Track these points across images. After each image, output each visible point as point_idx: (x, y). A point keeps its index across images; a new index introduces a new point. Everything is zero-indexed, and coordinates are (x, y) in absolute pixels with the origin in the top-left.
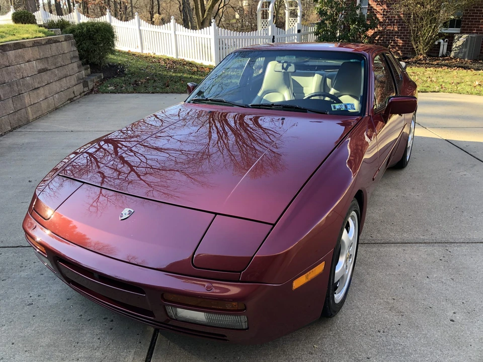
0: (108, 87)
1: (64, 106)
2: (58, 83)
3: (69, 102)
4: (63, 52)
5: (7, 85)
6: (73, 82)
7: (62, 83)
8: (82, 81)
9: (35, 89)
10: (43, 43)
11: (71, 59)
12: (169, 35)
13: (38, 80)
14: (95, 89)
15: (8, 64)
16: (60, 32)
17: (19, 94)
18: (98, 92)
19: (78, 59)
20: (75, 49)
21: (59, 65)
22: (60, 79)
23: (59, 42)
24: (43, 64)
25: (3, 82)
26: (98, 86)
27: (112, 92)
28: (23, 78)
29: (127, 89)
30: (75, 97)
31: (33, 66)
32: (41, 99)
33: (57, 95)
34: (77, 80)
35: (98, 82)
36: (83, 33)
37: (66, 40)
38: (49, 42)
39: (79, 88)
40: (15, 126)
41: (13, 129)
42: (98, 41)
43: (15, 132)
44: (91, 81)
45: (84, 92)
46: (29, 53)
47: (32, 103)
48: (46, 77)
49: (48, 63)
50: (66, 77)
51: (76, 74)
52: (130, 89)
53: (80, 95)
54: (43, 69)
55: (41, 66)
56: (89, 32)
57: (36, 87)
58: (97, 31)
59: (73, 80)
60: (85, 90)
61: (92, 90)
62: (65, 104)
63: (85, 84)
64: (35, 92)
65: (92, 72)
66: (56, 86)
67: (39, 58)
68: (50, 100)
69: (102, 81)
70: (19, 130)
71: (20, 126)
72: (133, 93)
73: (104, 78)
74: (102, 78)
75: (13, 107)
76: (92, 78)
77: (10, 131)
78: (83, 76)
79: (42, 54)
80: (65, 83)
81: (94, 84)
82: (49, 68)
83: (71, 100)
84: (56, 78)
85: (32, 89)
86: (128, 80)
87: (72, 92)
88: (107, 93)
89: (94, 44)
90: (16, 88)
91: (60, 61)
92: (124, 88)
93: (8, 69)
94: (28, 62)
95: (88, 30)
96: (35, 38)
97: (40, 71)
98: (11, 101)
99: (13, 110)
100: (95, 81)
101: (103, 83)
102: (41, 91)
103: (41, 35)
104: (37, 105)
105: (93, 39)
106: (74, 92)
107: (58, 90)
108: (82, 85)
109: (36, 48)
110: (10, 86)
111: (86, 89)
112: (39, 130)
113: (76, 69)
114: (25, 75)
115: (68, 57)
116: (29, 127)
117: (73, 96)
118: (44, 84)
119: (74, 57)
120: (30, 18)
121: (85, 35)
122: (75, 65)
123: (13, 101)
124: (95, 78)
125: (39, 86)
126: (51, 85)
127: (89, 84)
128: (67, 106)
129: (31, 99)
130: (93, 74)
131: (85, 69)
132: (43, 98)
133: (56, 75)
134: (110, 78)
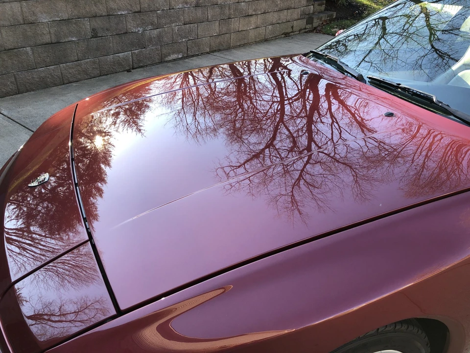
0: (334, 28)
1: (275, 39)
2: (276, 14)
3: (283, 36)
5: (218, 7)
6: (295, 16)
7: (281, 14)
8: (307, 16)
9: (248, 16)
13: (254, 8)
14: (318, 28)
17: (229, 18)
22: (281, 10)
25: (215, 3)
26: (324, 25)
28: (238, 2)
30: (293, 32)
32: (251, 28)
33: (270, 26)
34: (301, 15)
35: (325, 21)
39: (302, 23)
40: (215, 49)
41: (212, 51)
43: (210, 55)
44: (318, 18)
45: (305, 29)
47: (240, 30)
48: (265, 5)
50: (288, 9)
51: (302, 8)
53: (299, 31)
57: (250, 14)
59: (296, 14)
60: (307, 27)
61: (315, 28)
62: (277, 37)
63: (310, 20)
64: (247, 19)
65: (326, 9)
66: (273, 17)
68: (261, 30)
69: (331, 20)
70: (215, 54)
71: (219, 50)
74: (334, 17)
75: (218, 31)
76: (321, 15)
77: (208, 53)
78: (310, 11)
80: (285, 15)
81: (321, 22)
83: (287, 35)
84: (276, 9)
85: (245, 15)
87: (290, 27)
90: (227, 12)
99: (217, 33)
100: (323, 19)
101: (331, 23)
102: (253, 19)
104: (244, 32)
106: (292, 27)
107: (274, 21)
108: (305, 21)
110: (222, 8)
111: (309, 26)
113: (304, 2)
116: (227, 53)
117: (290, 30)
118: (260, 12)
123: (219, 24)
124: (324, 17)
125: (254, 13)
126: (267, 15)
127: (315, 21)
128: (278, 41)
129: (240, 26)
130: (326, 12)
131: (319, 5)
132: (253, 26)
133: (277, 5)
134: (342, 18)
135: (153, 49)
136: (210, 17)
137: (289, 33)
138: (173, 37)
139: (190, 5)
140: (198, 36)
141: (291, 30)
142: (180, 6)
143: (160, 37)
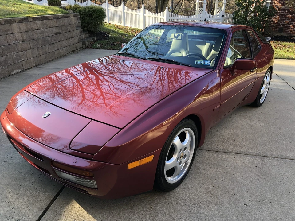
0: (97, 45)
1: (69, 54)
2: (66, 41)
3: (72, 52)
4: (71, 23)
5: (35, 40)
6: (76, 41)
7: (69, 41)
8: (82, 41)
9: (52, 44)
10: (60, 18)
11: (77, 27)
12: (140, 16)
13: (54, 39)
14: (89, 46)
15: (37, 29)
16: (72, 12)
17: (42, 46)
18: (90, 48)
19: (80, 28)
20: (79, 22)
21: (68, 30)
22: (68, 39)
23: (70, 17)
24: (58, 29)
25: (33, 39)
26: (92, 44)
27: (99, 48)
28: (45, 37)
29: (107, 47)
30: (77, 50)
31: (52, 31)
33: (65, 48)
34: (79, 40)
35: (92, 42)
36: (86, 13)
37: (74, 16)
38: (64, 17)
39: (80, 44)
40: (38, 64)
41: (37, 66)
42: (94, 18)
43: (37, 68)
44: (88, 41)
45: (82, 47)
46: (50, 23)
47: (50, 52)
48: (59, 37)
49: (61, 29)
50: (72, 38)
51: (79, 37)
52: (109, 47)
53: (80, 49)
54: (58, 33)
55: (57, 31)
56: (89, 12)
57: (53, 42)
58: (94, 12)
59: (76, 40)
61: (88, 46)
63: (84, 43)
64: (52, 46)
65: (90, 36)
66: (65, 43)
67: (56, 26)
68: (61, 51)
69: (94, 41)
70: (40, 66)
71: (41, 65)
72: (111, 49)
73: (96, 40)
74: (95, 39)
75: (37, 53)
76: (89, 39)
77: (35, 67)
78: (82, 37)
79: (58, 24)
80: (71, 41)
81: (90, 43)
82: (62, 32)
83: (74, 52)
84: (66, 38)
85: (50, 43)
86: (109, 42)
88: (96, 48)
89: (92, 19)
90: (40, 42)
91: (69, 29)
92: (106, 46)
93: (36, 31)
94: (49, 28)
95: (89, 11)
96: (56, 14)
97: (56, 34)
98: (37, 50)
99: (37, 55)
100: (90, 41)
101: (95, 43)
102: (56, 45)
103: (60, 13)
104: (52, 53)
105: (91, 17)
106: (76, 47)
107: (66, 45)
108: (81, 43)
109: (55, 20)
110: (37, 41)
111: (84, 46)
112: (50, 67)
113: (79, 34)
114: (47, 35)
115: (74, 26)
116: (46, 65)
118: (58, 41)
119: (78, 26)
120: (58, 3)
121: (86, 14)
122: (78, 31)
123: (38, 50)
124: (90, 40)
125: (55, 42)
126: (62, 42)
127: (86, 42)
128: (70, 55)
129: (49, 50)
130: (90, 37)
131: (86, 34)
132: (56, 49)
133: (66, 37)
134: (99, 40)
135: (3, 69)
136: (32, 47)
137: (75, 51)
138: (13, 61)
139: (19, 41)
140: (27, 58)
141: (75, 49)
142: (14, 42)
143: (5, 61)
